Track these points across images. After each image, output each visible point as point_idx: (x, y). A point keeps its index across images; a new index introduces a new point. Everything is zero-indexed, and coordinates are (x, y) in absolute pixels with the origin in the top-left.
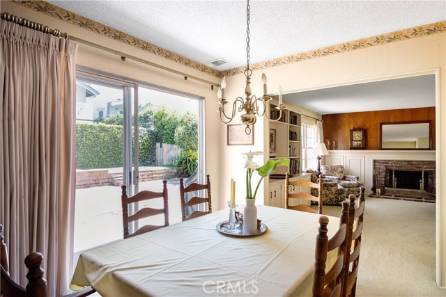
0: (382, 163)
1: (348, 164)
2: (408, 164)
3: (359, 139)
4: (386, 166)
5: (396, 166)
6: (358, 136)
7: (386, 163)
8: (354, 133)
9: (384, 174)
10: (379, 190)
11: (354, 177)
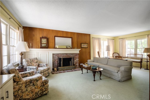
0: (57, 55)
1: (39, 57)
2: (66, 55)
3: (45, 43)
4: (58, 56)
5: (62, 56)
6: (44, 41)
7: (58, 55)
8: (42, 39)
9: (57, 60)
10: (56, 69)
11: (45, 64)
